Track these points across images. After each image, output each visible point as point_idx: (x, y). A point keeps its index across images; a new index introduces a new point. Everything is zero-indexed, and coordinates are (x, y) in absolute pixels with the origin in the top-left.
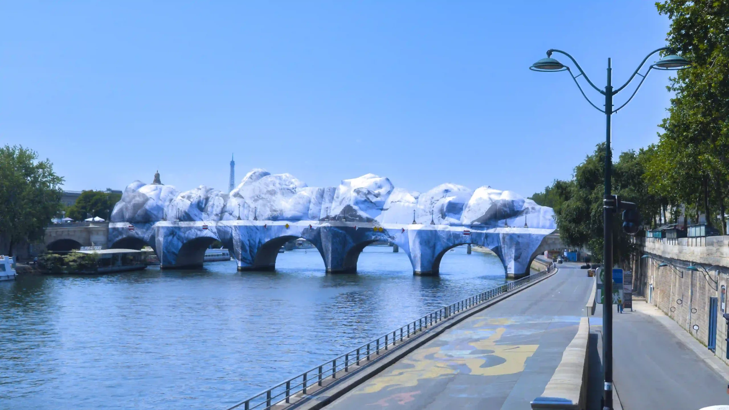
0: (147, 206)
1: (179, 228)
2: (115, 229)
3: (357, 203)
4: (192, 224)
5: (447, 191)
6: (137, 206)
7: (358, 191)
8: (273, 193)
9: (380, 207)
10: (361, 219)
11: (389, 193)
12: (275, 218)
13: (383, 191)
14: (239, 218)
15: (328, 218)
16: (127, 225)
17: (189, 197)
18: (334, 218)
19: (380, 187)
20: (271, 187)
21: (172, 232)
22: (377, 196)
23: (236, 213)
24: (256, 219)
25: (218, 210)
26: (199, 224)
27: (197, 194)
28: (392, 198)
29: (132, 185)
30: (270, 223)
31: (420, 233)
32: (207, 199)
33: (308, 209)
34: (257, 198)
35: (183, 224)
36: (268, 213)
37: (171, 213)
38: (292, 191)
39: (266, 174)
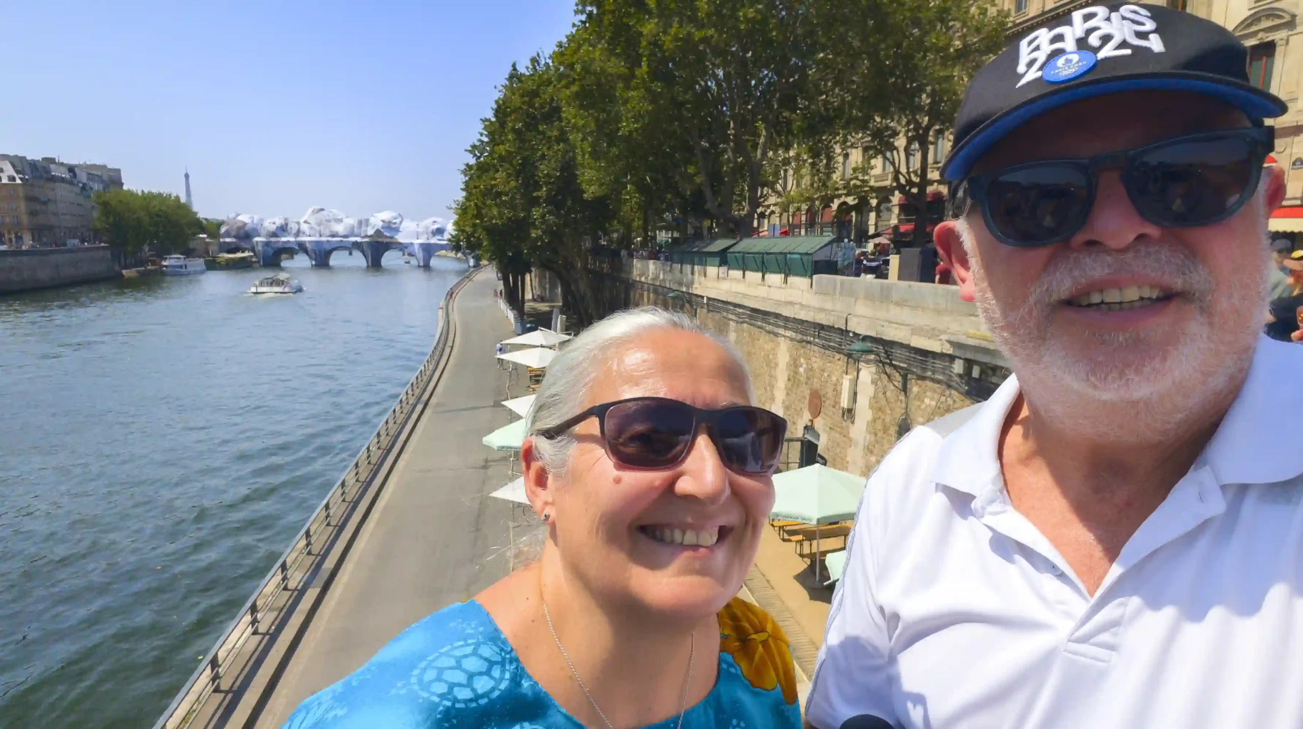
0: (247, 228)
1: (271, 242)
2: (225, 242)
3: (383, 227)
4: (278, 239)
5: (435, 222)
6: (239, 228)
7: (383, 221)
8: (328, 221)
9: (397, 230)
10: (386, 237)
11: (401, 222)
12: (333, 236)
13: (398, 221)
14: (310, 236)
15: (366, 236)
16: (234, 240)
17: (274, 223)
18: (370, 236)
19: (396, 218)
20: (328, 218)
21: (267, 244)
22: (395, 223)
23: (308, 233)
24: (321, 236)
25: (294, 231)
26: (284, 239)
27: (279, 221)
28: (404, 225)
29: (232, 215)
30: (330, 239)
31: (421, 245)
32: (287, 224)
33: (353, 230)
34: (319, 224)
35: (273, 239)
36: (328, 233)
37: (263, 232)
38: (341, 221)
39: (322, 210)
